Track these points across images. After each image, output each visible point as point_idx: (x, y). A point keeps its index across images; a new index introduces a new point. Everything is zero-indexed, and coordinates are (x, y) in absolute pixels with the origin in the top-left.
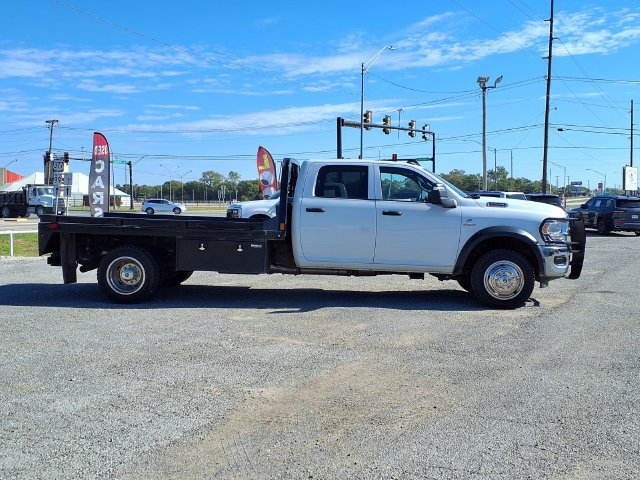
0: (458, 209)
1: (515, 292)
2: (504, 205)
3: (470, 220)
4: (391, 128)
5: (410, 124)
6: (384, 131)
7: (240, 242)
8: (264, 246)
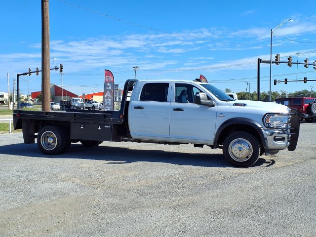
0: (216, 107)
1: (247, 157)
2: (245, 105)
3: (221, 114)
4: (292, 63)
5: (305, 61)
6: (288, 65)
7: (99, 125)
8: (111, 127)
